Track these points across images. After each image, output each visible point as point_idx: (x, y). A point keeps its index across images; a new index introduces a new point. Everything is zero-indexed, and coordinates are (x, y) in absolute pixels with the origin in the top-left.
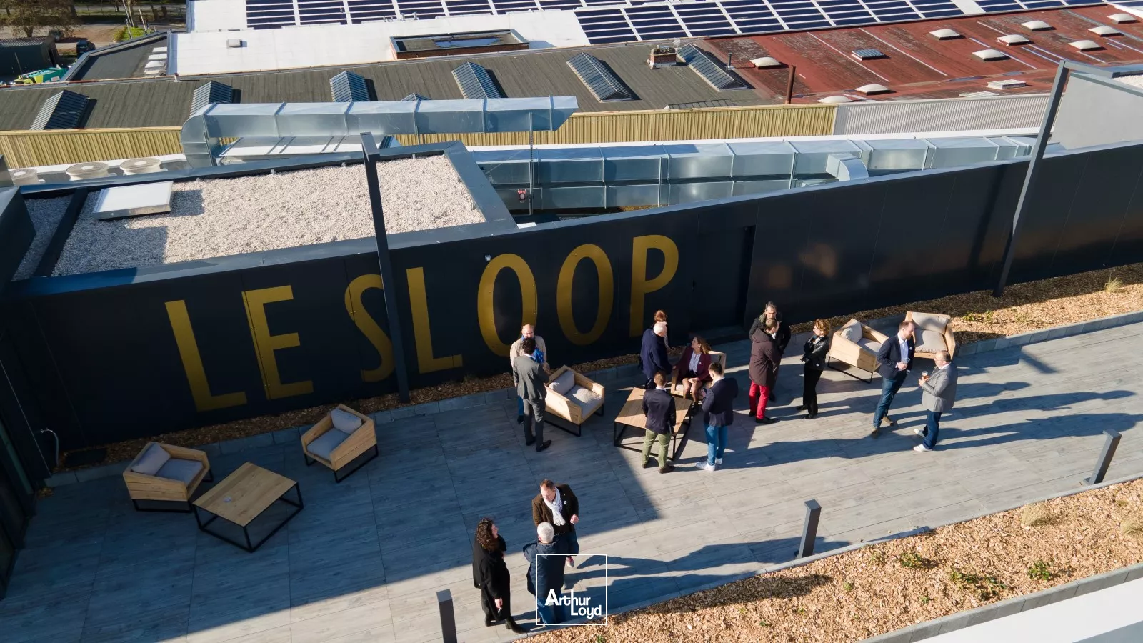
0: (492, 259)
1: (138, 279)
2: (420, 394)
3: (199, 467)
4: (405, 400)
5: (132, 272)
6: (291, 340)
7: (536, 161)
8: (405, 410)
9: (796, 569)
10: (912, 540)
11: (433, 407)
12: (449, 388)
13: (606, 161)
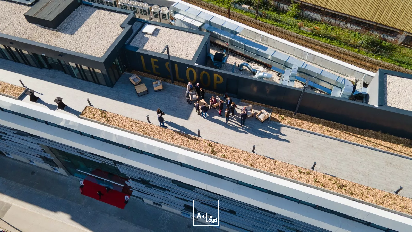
0: (189, 67)
1: (138, 51)
2: (176, 82)
3: (139, 80)
4: (173, 82)
5: (138, 49)
6: (157, 67)
7: (231, 39)
8: (172, 84)
9: (193, 136)
10: (214, 143)
11: (176, 86)
12: (180, 83)
13: (244, 45)
